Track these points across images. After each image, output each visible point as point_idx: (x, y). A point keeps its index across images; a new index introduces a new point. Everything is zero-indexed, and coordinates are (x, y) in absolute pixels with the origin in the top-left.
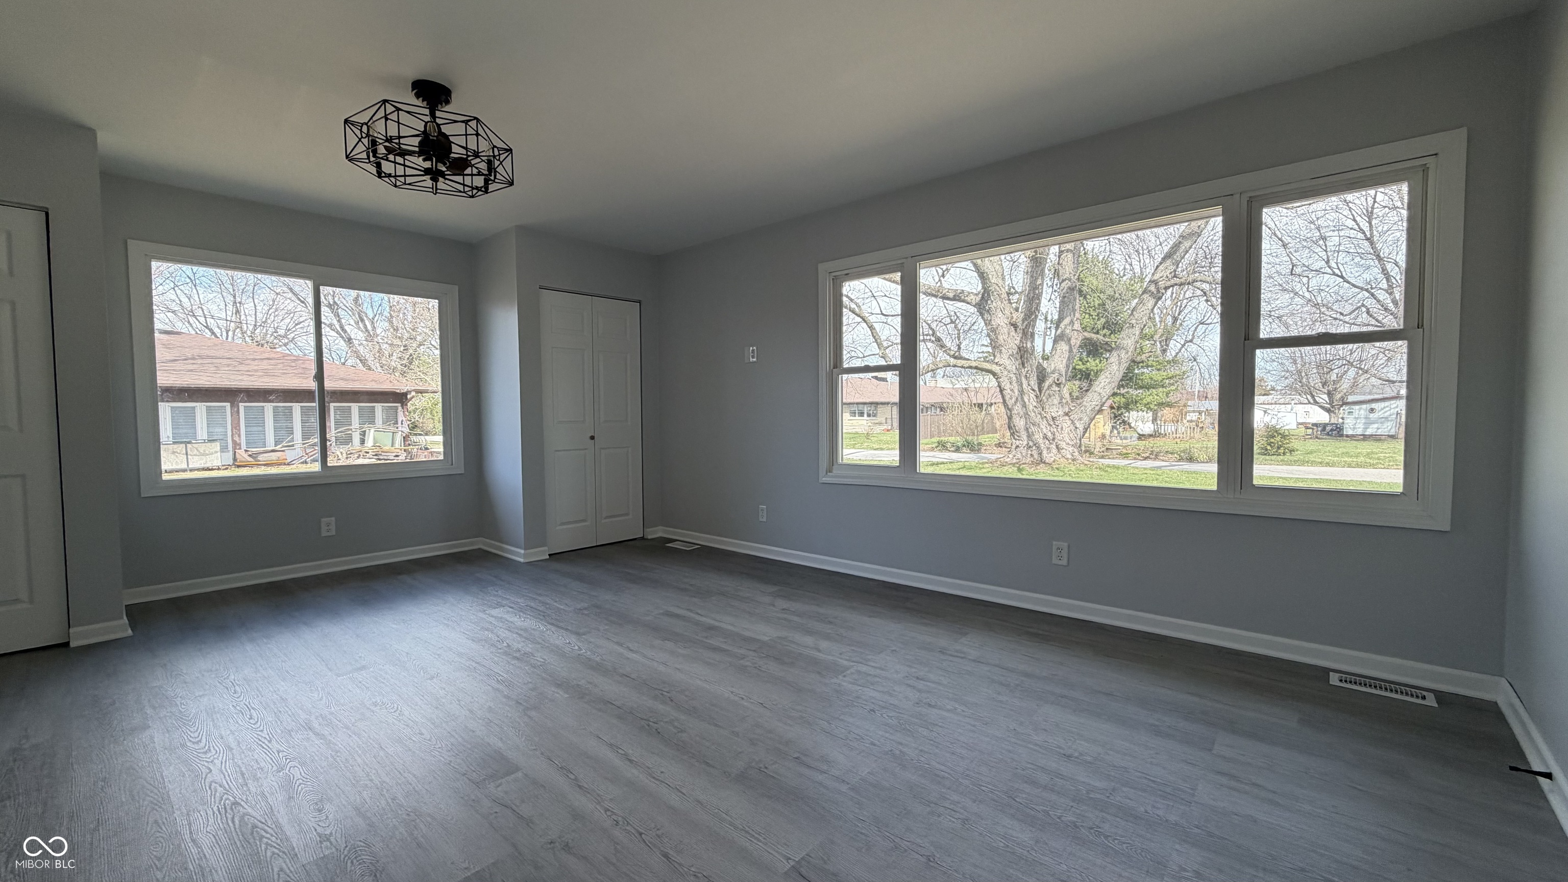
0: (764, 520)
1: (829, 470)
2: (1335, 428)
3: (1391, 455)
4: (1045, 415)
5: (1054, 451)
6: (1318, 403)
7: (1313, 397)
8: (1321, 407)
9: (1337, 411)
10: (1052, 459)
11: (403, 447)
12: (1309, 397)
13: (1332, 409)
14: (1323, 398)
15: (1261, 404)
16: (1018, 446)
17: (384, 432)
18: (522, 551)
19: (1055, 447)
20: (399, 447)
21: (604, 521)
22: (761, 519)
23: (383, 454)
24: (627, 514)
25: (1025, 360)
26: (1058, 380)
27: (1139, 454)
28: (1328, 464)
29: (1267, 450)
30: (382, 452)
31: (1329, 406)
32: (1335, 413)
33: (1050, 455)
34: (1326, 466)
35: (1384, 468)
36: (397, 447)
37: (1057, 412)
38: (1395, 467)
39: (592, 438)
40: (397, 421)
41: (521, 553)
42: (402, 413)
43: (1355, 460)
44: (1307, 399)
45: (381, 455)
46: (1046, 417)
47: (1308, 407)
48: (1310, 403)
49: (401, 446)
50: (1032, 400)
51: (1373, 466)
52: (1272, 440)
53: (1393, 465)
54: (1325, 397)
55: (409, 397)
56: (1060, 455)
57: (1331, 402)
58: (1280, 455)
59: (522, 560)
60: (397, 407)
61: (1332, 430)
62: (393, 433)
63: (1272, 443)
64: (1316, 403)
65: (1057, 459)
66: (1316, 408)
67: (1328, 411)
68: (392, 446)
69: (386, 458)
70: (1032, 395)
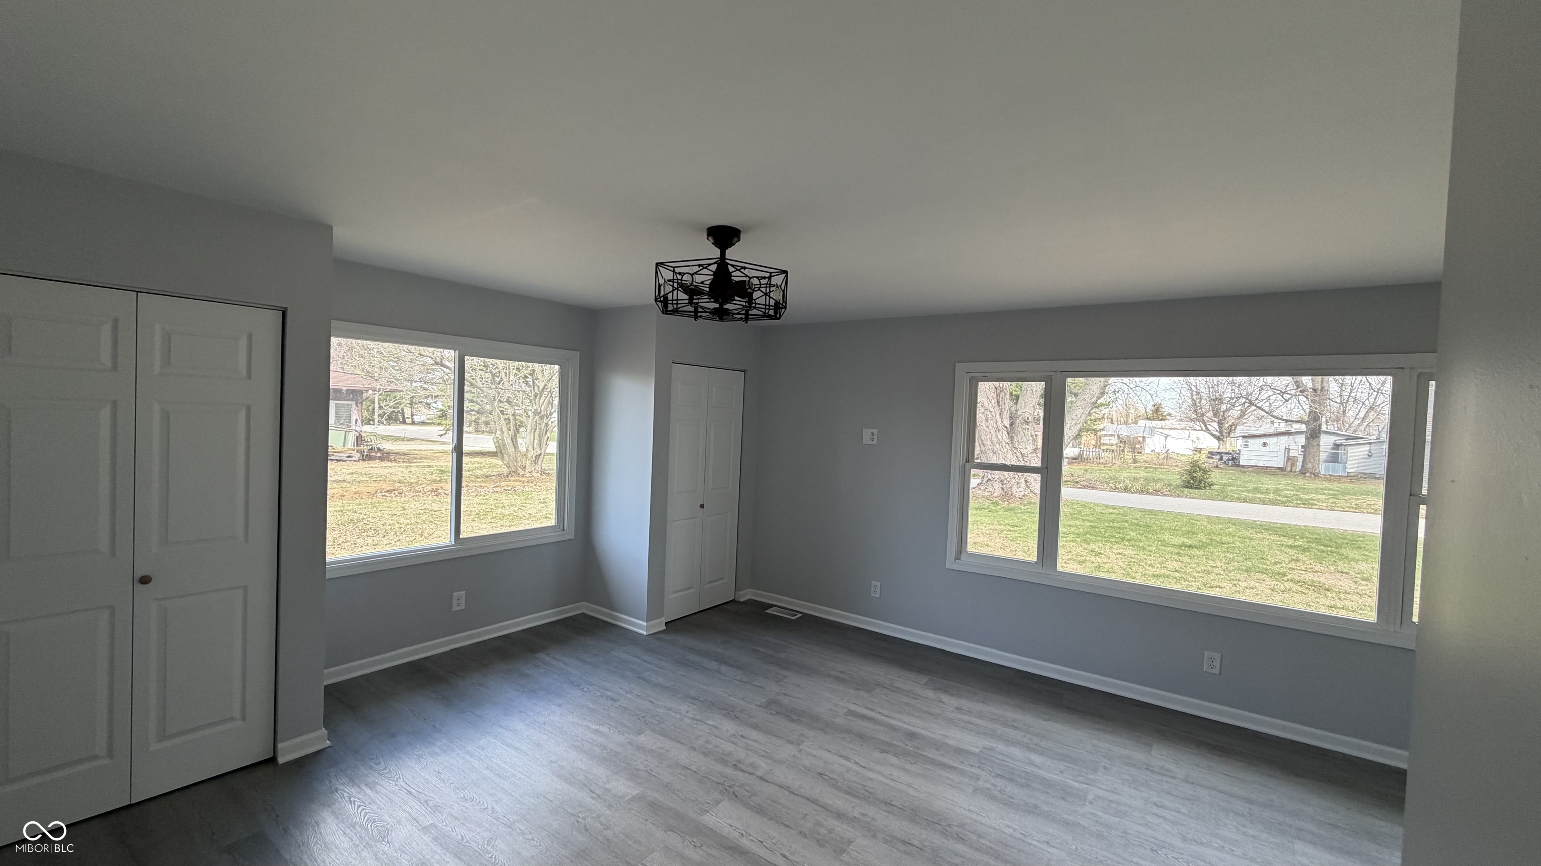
0: (878, 595)
1: (958, 558)
2: (1231, 458)
3: (1295, 492)
4: (1015, 451)
5: (1023, 485)
6: (1210, 431)
7: (1206, 426)
8: (1212, 435)
9: (1225, 439)
10: (1022, 493)
11: (355, 447)
12: (1203, 426)
13: (1221, 437)
14: (1214, 426)
15: (1160, 428)
16: (990, 479)
17: (336, 430)
18: (645, 624)
19: (1024, 482)
20: (352, 447)
21: (706, 587)
22: (873, 595)
23: (335, 454)
24: (722, 579)
25: (1000, 399)
26: (1028, 419)
27: (1077, 482)
28: (1245, 500)
29: (1189, 482)
30: (334, 452)
31: (1219, 434)
32: (1224, 441)
33: (1020, 490)
34: (1244, 502)
35: (1294, 506)
36: (349, 447)
37: (1026, 448)
38: (1303, 506)
39: (702, 506)
40: (350, 420)
41: (644, 626)
42: (356, 412)
43: (1267, 497)
44: (1200, 426)
45: (333, 455)
46: (1015, 453)
47: (1201, 434)
48: (1202, 430)
49: (354, 446)
50: (1004, 437)
51: (1284, 504)
52: (1195, 475)
53: (1300, 504)
54: (1216, 425)
55: (365, 395)
56: (1029, 490)
57: (1221, 433)
58: (1202, 489)
59: (644, 633)
60: (351, 405)
61: (1229, 460)
62: (346, 432)
63: (1195, 477)
64: (1208, 430)
65: (1026, 493)
66: (1208, 435)
67: (1218, 438)
68: (344, 446)
69: (338, 458)
70: (1005, 432)
